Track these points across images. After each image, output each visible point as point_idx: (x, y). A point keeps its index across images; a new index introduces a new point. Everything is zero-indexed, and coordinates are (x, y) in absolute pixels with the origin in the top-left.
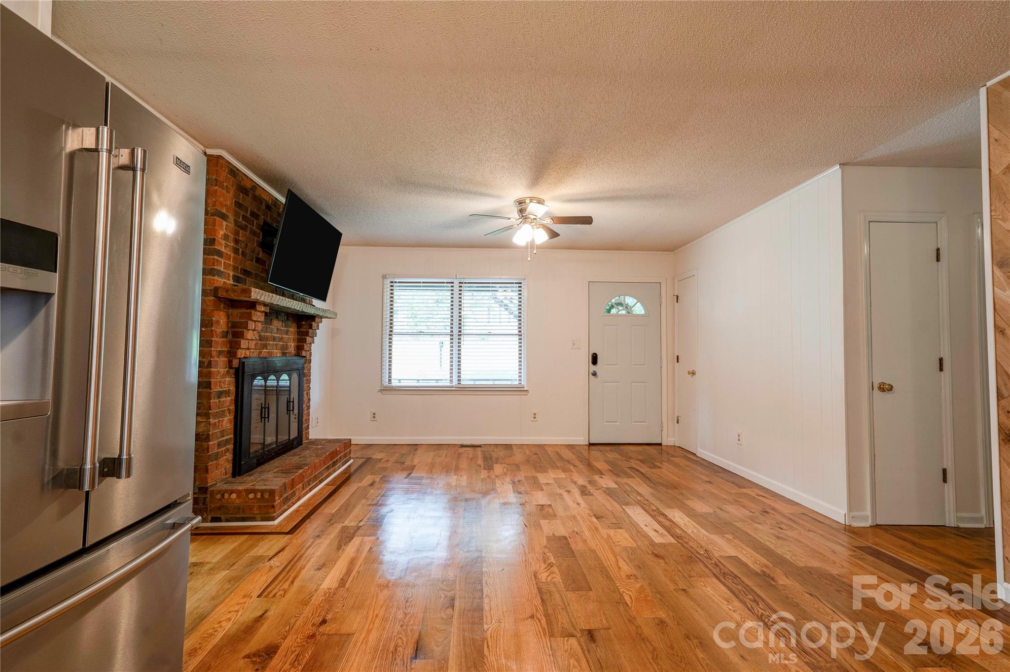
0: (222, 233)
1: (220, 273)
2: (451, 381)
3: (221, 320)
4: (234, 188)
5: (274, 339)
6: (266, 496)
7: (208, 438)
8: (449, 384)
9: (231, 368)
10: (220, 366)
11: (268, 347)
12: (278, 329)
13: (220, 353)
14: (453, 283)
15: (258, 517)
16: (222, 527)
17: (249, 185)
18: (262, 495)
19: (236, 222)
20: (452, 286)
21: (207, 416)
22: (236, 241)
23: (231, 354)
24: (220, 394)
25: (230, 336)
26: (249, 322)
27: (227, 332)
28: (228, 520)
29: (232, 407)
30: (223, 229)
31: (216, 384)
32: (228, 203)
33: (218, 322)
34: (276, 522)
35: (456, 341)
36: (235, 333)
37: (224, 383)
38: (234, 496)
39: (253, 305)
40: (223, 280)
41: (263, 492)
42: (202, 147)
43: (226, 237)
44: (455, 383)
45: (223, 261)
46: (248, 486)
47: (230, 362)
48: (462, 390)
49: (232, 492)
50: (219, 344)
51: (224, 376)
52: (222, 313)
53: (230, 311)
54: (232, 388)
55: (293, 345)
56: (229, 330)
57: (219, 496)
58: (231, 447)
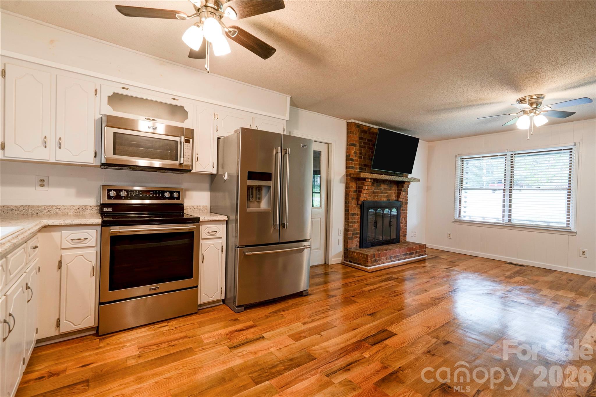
0: (353, 152)
1: (352, 168)
2: (503, 220)
3: (353, 186)
4: (359, 132)
5: (382, 193)
6: (365, 257)
7: (348, 231)
8: (501, 222)
9: (358, 204)
10: (353, 204)
11: (378, 196)
12: (384, 188)
13: (353, 199)
14: (506, 155)
15: (363, 264)
16: (351, 265)
17: (366, 129)
18: (364, 256)
19: (360, 146)
20: (506, 157)
21: (348, 222)
22: (360, 154)
23: (358, 199)
24: (353, 215)
25: (357, 192)
26: (364, 186)
27: (356, 190)
28: (354, 263)
29: (359, 220)
30: (354, 150)
31: (351, 210)
32: (356, 139)
33: (352, 187)
34: (369, 268)
35: (507, 193)
36: (359, 191)
37: (355, 210)
38: (355, 254)
39: (364, 179)
40: (354, 170)
41: (364, 255)
42: (346, 121)
43: (355, 153)
44: (506, 220)
45: (354, 162)
46: (361, 252)
47: (358, 202)
48: (511, 226)
49: (355, 252)
50: (352, 195)
51: (355, 207)
52: (353, 183)
53: (358, 182)
54: (359, 213)
55: (394, 195)
56: (357, 190)
57: (351, 253)
58: (359, 236)
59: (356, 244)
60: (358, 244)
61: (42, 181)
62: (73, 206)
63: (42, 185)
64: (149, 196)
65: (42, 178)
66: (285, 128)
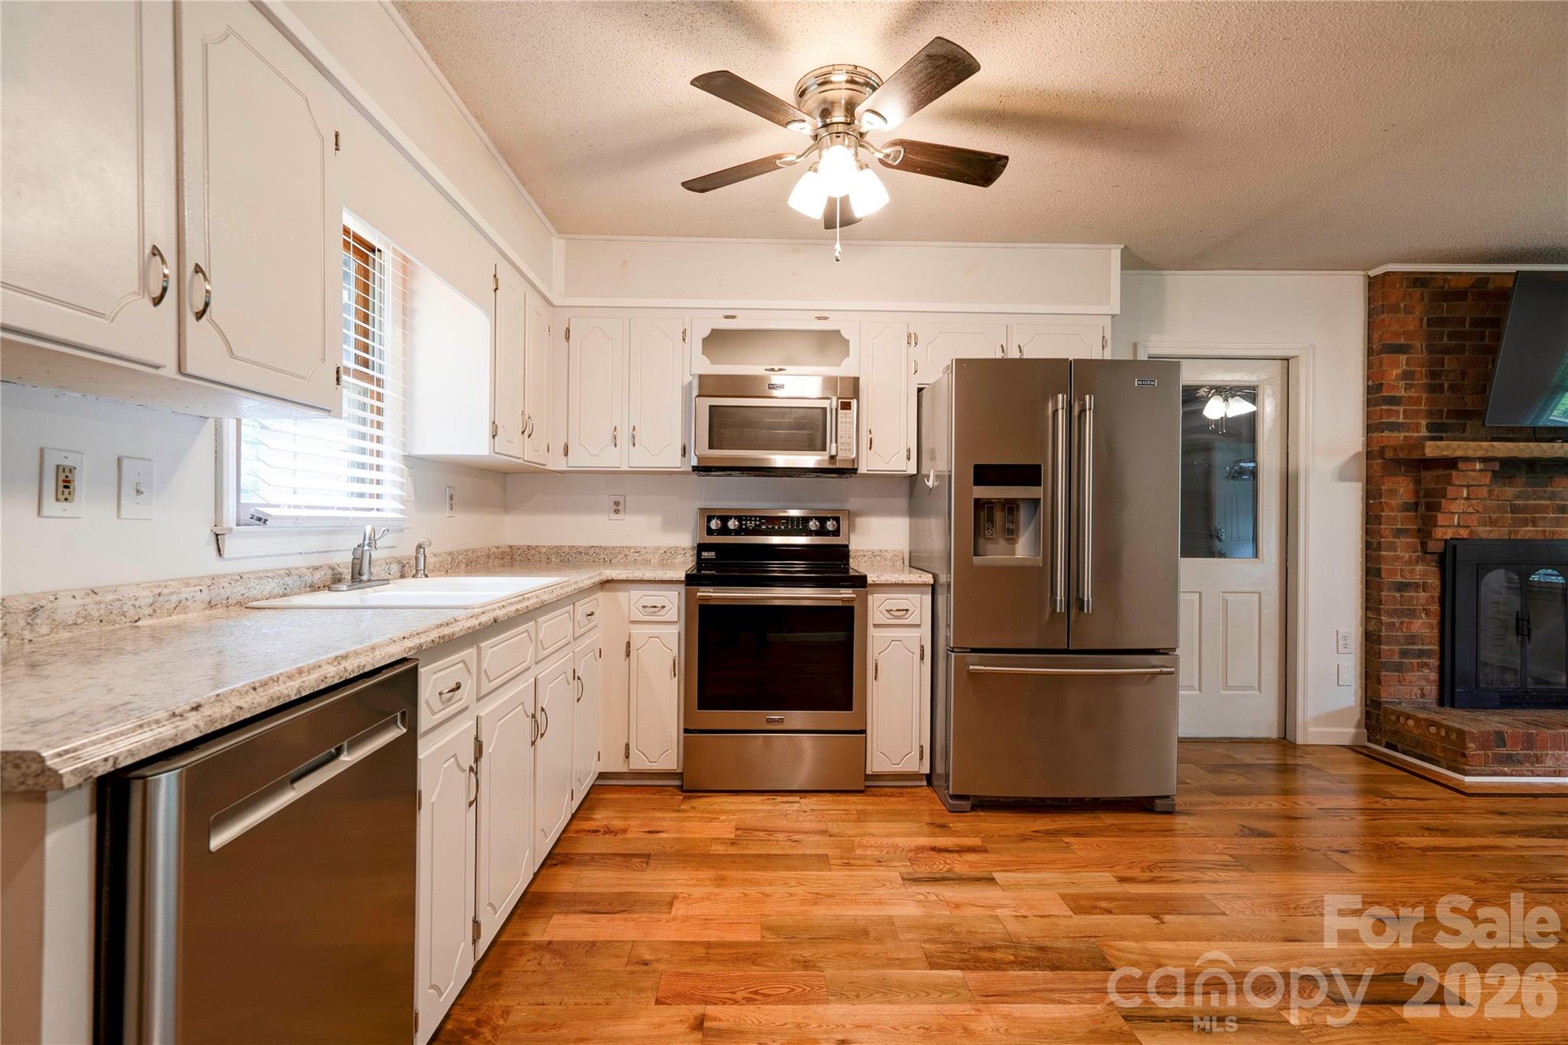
0: (1396, 372)
1: (1395, 427)
3: (1402, 489)
4: (1426, 301)
6: (1454, 737)
7: (1379, 640)
9: (1425, 552)
10: (1401, 553)
11: (1542, 523)
13: (1399, 533)
15: (1444, 762)
16: (1394, 758)
17: (1463, 284)
18: (1447, 733)
19: (1431, 349)
21: (1378, 612)
22: (1433, 375)
23: (1424, 533)
24: (1401, 587)
25: (1422, 509)
26: (1449, 488)
27: (1417, 504)
28: (1404, 752)
29: (1435, 607)
30: (1395, 369)
31: (1393, 572)
32: (1411, 328)
33: (1393, 492)
34: (1468, 779)
36: (1426, 507)
37: (1412, 572)
38: (1411, 722)
39: (1451, 463)
40: (1402, 435)
41: (1448, 729)
42: (1362, 273)
43: (1407, 375)
45: (1401, 409)
46: (1437, 718)
47: (1423, 545)
49: (1408, 717)
50: (1395, 517)
51: (1410, 562)
52: (1400, 479)
53: (1423, 474)
54: (1434, 581)
56: (1422, 501)
57: (1393, 718)
58: (1434, 662)
59: (1422, 690)
60: (1432, 690)
61: (617, 503)
62: (658, 548)
63: (617, 512)
64: (779, 528)
65: (617, 498)
66: (1108, 336)
